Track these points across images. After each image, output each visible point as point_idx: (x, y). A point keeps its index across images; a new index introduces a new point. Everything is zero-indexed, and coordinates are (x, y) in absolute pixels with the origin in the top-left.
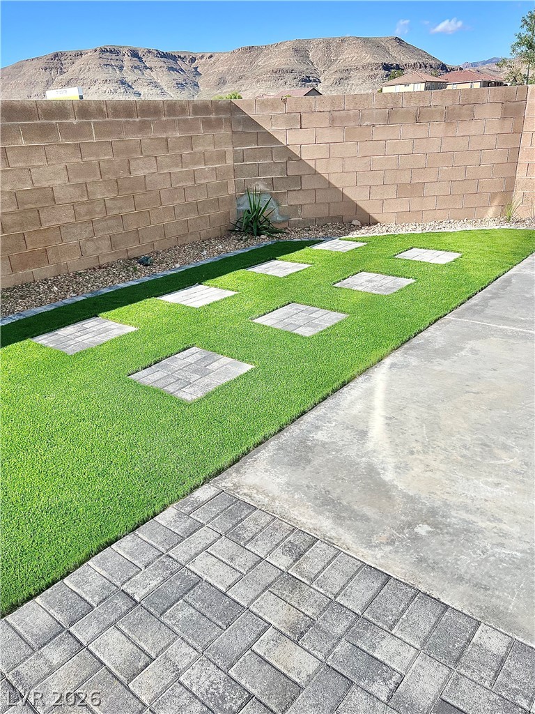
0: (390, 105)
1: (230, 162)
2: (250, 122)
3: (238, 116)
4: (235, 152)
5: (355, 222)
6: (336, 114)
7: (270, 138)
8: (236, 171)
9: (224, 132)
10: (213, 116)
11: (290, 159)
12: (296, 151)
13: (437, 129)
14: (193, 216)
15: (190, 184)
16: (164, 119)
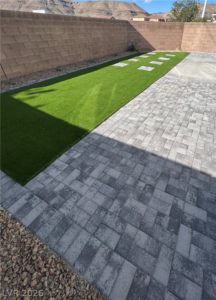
0: (159, 24)
1: (127, 35)
2: (131, 26)
3: (128, 24)
4: (128, 32)
5: (152, 50)
6: (148, 25)
7: (135, 30)
8: (128, 37)
9: (126, 28)
10: (124, 24)
11: (139, 35)
12: (140, 33)
13: (168, 30)
14: (120, 46)
15: (120, 39)
16: (117, 24)
